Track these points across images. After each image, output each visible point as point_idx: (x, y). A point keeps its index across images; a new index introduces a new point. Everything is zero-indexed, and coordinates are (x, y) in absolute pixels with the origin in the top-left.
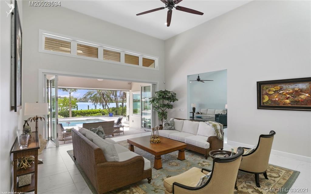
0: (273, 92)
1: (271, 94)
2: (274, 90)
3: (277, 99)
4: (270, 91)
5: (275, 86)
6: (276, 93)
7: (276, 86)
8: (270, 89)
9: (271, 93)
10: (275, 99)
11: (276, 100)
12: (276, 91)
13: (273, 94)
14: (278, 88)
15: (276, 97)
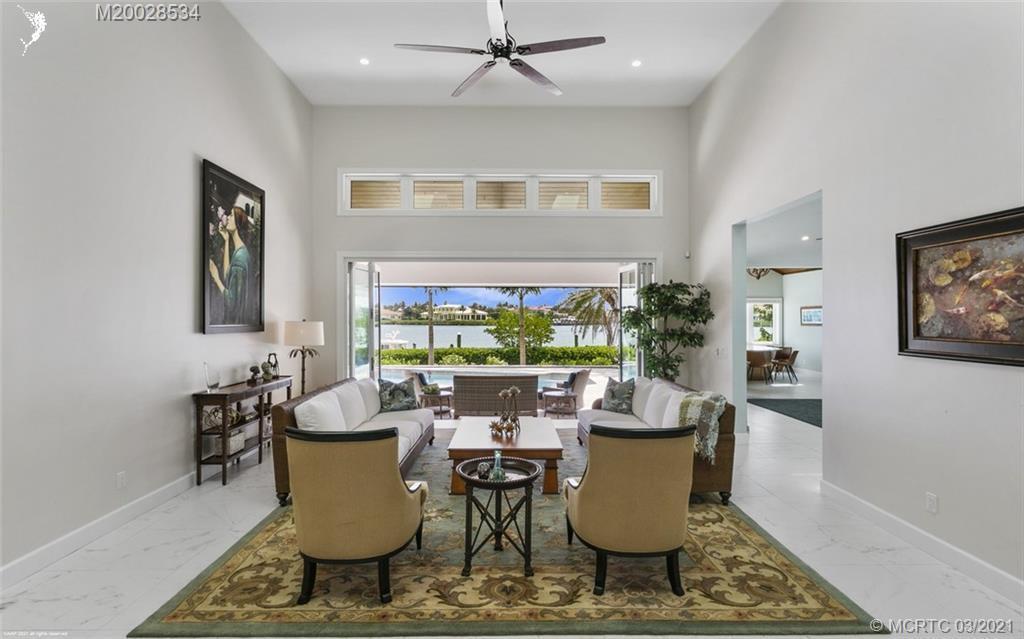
0: (949, 280)
1: (944, 288)
2: (953, 268)
3: (962, 310)
4: (939, 272)
5: (954, 251)
6: (959, 281)
7: (958, 250)
8: (939, 262)
9: (943, 284)
10: (955, 311)
11: (958, 316)
12: (958, 270)
13: (949, 285)
14: (963, 260)
15: (958, 299)
